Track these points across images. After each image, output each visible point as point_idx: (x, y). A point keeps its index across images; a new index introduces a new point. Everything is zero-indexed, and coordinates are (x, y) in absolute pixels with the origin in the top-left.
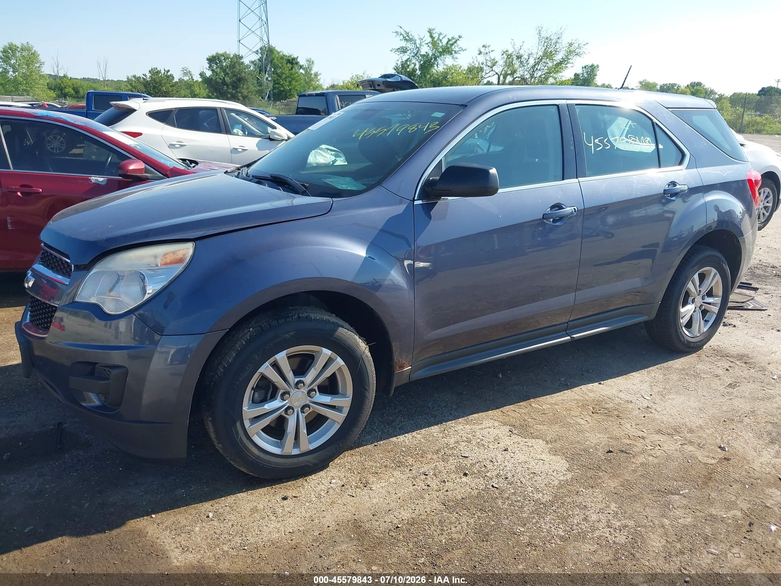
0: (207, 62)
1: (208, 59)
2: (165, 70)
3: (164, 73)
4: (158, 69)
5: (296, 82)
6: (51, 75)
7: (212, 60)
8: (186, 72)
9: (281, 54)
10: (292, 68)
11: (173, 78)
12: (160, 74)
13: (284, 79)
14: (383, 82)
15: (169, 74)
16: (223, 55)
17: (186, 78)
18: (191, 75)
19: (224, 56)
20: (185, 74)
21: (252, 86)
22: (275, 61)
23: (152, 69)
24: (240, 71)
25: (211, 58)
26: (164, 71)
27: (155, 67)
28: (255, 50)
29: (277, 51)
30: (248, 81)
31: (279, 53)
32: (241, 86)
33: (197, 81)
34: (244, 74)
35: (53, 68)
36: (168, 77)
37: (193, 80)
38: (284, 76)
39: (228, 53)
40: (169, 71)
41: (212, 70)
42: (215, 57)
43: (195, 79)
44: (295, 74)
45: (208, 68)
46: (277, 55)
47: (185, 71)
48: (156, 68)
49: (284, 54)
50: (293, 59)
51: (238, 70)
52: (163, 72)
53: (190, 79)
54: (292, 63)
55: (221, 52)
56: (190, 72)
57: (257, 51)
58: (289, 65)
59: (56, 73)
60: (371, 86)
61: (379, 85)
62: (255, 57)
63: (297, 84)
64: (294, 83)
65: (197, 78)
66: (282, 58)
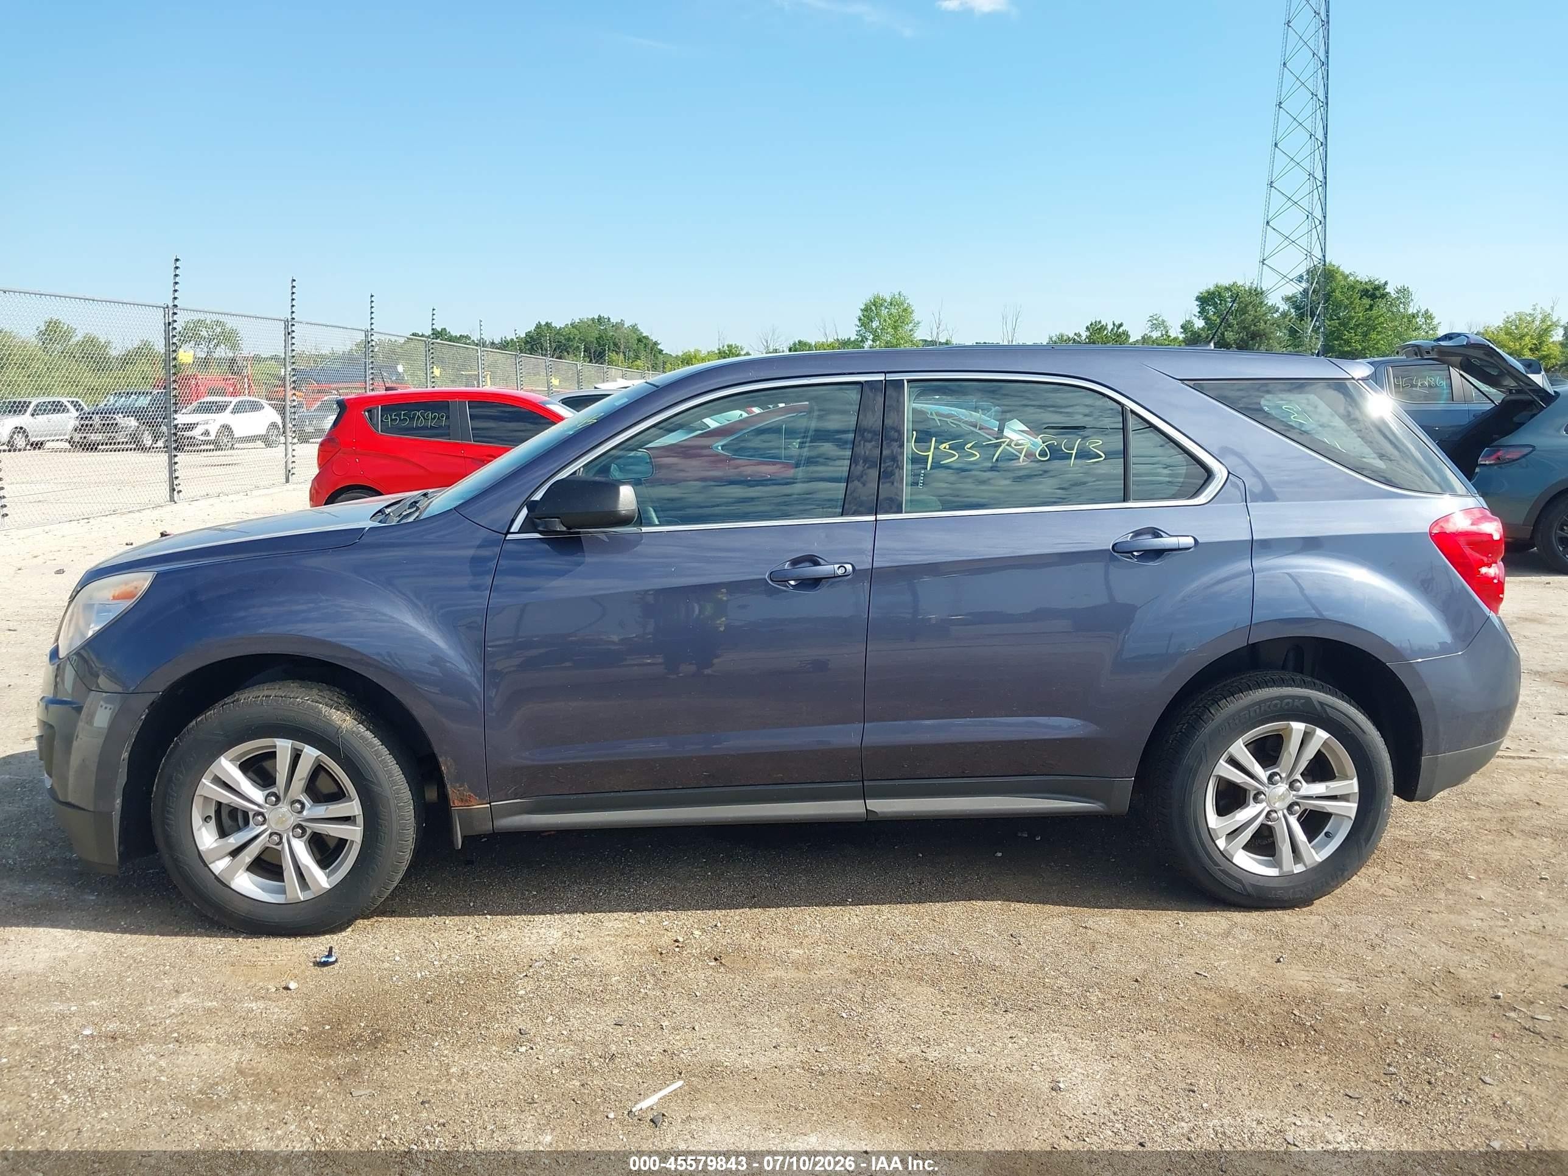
0: (1197, 303)
1: (1198, 299)
2: (1114, 324)
3: (1112, 330)
4: (1103, 323)
5: (1379, 333)
6: (926, 341)
7: (1206, 300)
8: (1157, 323)
9: (1352, 278)
10: (1371, 306)
11: (1128, 336)
12: (1105, 332)
13: (1351, 328)
14: (1433, 348)
15: (1121, 330)
16: (1228, 289)
17: (1155, 334)
18: (1165, 327)
19: (1231, 291)
20: (1155, 327)
21: (1278, 346)
22: (1337, 294)
23: (1091, 324)
24: (1256, 320)
25: (1206, 295)
26: (1112, 326)
27: (1098, 320)
28: (1295, 274)
29: (1342, 274)
30: (1270, 338)
31: (1346, 277)
32: (1256, 348)
33: (1176, 339)
34: (1262, 323)
35: (932, 330)
36: (1119, 336)
37: (1169, 336)
38: (1352, 323)
39: (1240, 283)
40: (1121, 325)
41: (1206, 319)
42: (1213, 293)
43: (1173, 334)
44: (1377, 318)
45: (1198, 314)
46: (1343, 283)
47: (1154, 322)
48: (1100, 322)
49: (1358, 278)
50: (1377, 288)
51: (1250, 318)
52: (1110, 327)
53: (1162, 336)
54: (1373, 297)
55: (1226, 282)
56: (1163, 321)
57: (1301, 277)
58: (1367, 301)
59: (934, 338)
60: (1416, 354)
61: (1428, 353)
62: (1294, 289)
63: (1379, 337)
64: (1373, 335)
65: (1176, 332)
66: (1352, 287)
